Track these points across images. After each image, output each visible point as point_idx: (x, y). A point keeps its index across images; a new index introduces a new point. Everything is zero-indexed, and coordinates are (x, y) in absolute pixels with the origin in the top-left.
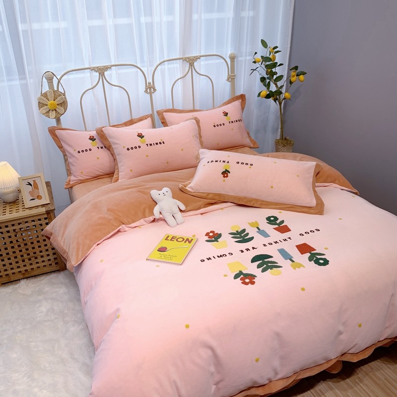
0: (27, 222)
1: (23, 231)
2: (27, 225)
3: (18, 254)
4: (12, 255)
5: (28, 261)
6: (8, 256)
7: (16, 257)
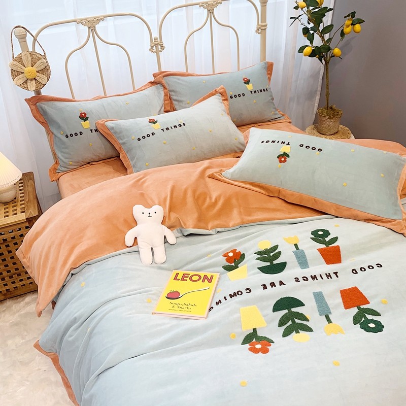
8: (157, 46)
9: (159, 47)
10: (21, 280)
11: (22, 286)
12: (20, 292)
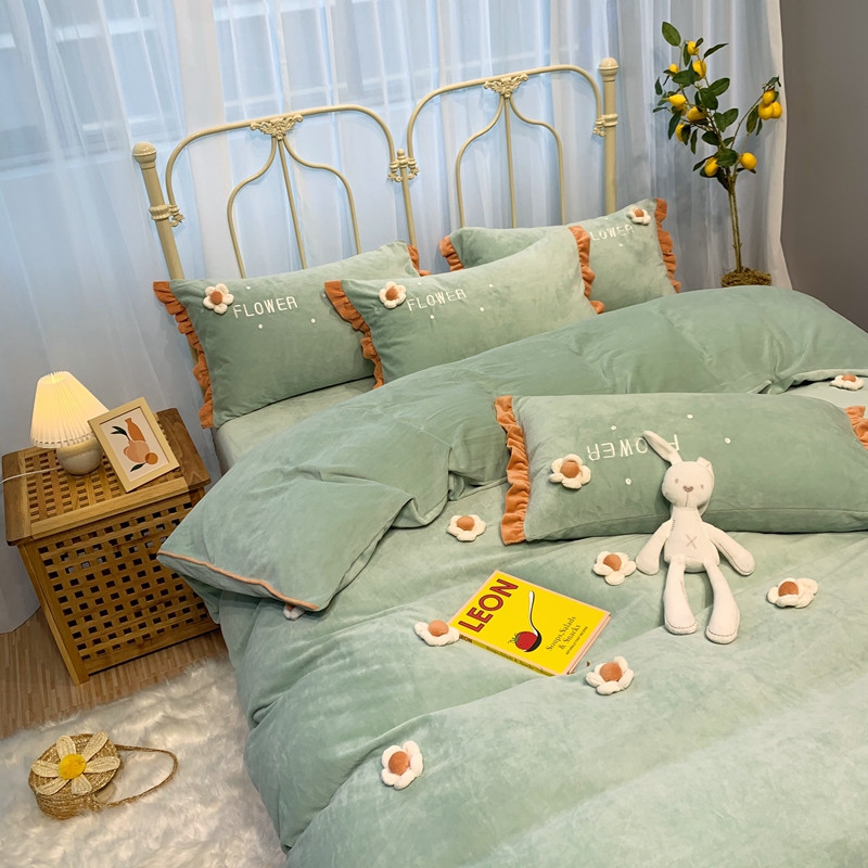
0: (141, 520)
1: (134, 542)
2: (143, 525)
3: (125, 598)
4: (110, 604)
5: (150, 614)
6: (101, 607)
7: (119, 608)
9: (408, 169)
10: (172, 615)
11: (173, 627)
12: (168, 640)
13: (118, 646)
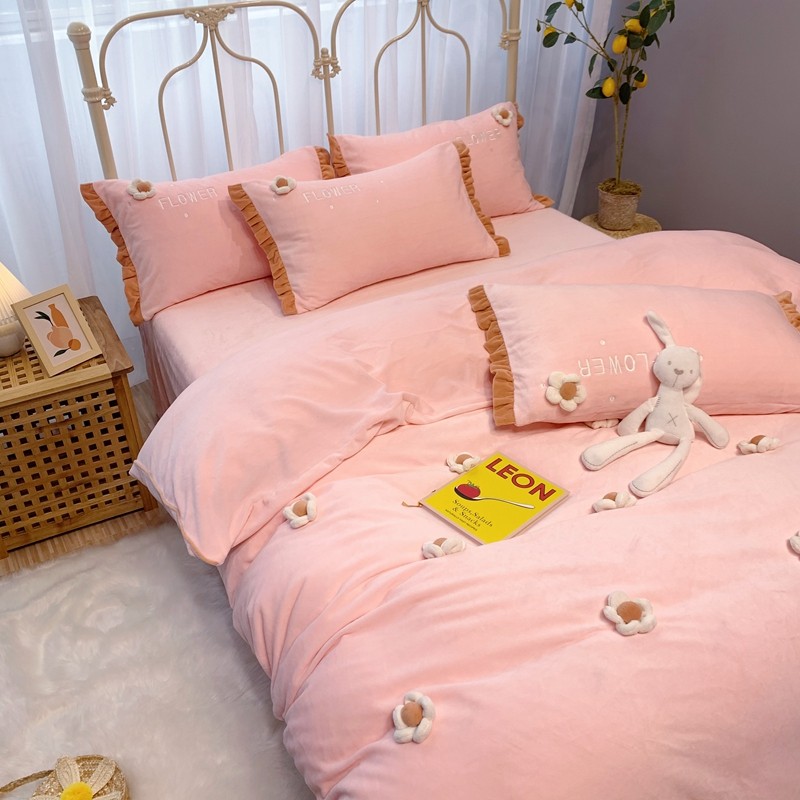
2: (65, 408)
3: (46, 478)
5: (69, 494)
8: (325, 65)
9: (331, 68)
10: (91, 497)
13: (37, 524)
